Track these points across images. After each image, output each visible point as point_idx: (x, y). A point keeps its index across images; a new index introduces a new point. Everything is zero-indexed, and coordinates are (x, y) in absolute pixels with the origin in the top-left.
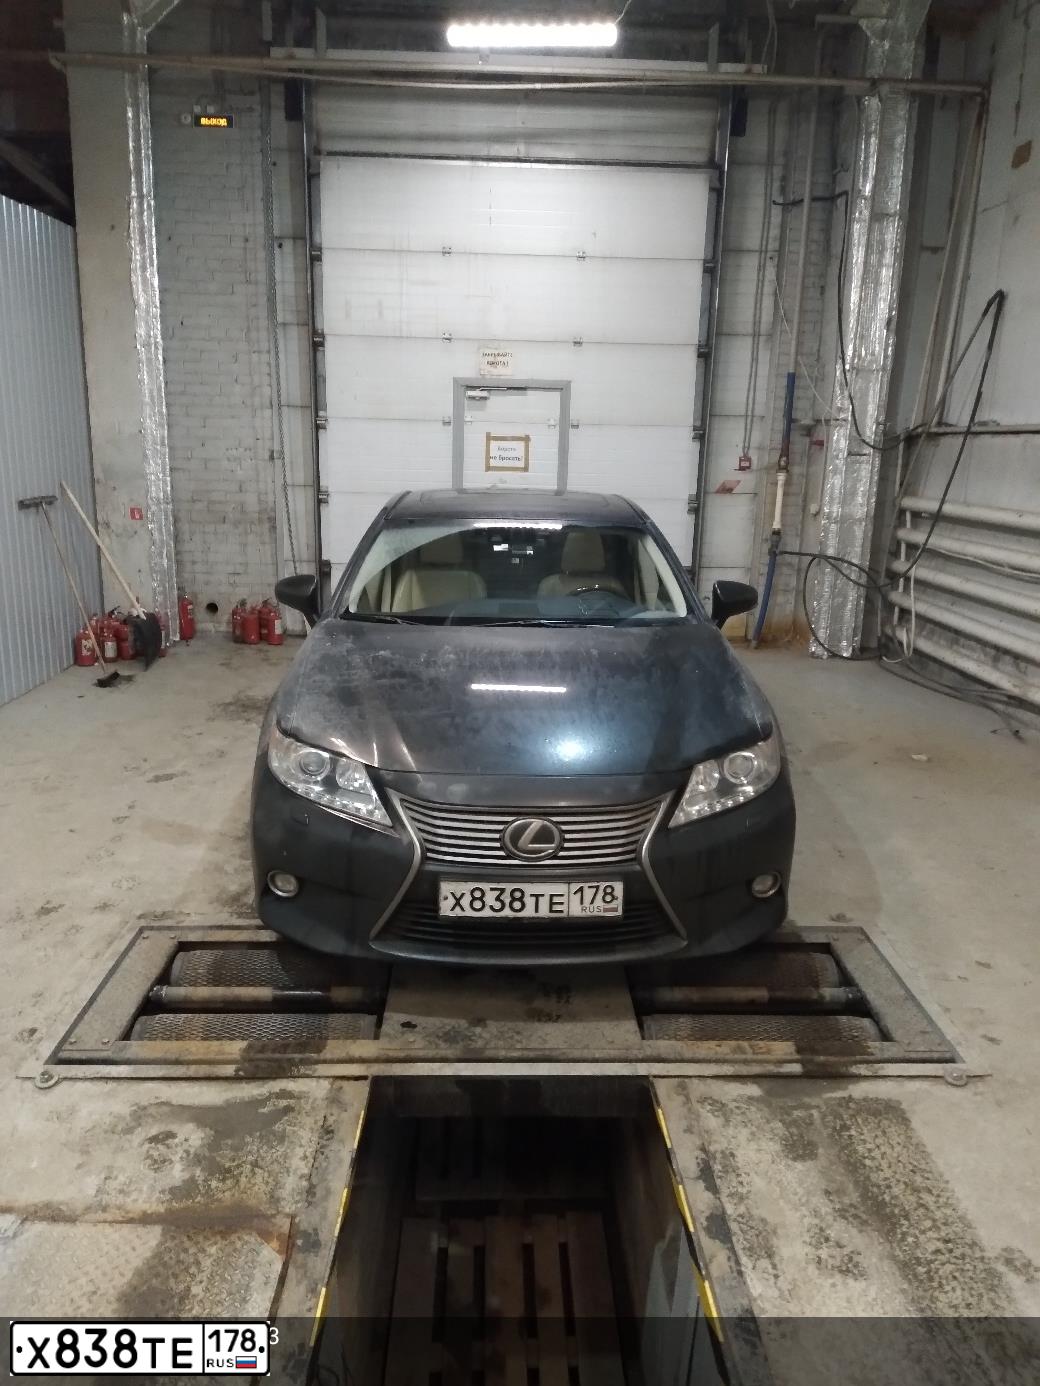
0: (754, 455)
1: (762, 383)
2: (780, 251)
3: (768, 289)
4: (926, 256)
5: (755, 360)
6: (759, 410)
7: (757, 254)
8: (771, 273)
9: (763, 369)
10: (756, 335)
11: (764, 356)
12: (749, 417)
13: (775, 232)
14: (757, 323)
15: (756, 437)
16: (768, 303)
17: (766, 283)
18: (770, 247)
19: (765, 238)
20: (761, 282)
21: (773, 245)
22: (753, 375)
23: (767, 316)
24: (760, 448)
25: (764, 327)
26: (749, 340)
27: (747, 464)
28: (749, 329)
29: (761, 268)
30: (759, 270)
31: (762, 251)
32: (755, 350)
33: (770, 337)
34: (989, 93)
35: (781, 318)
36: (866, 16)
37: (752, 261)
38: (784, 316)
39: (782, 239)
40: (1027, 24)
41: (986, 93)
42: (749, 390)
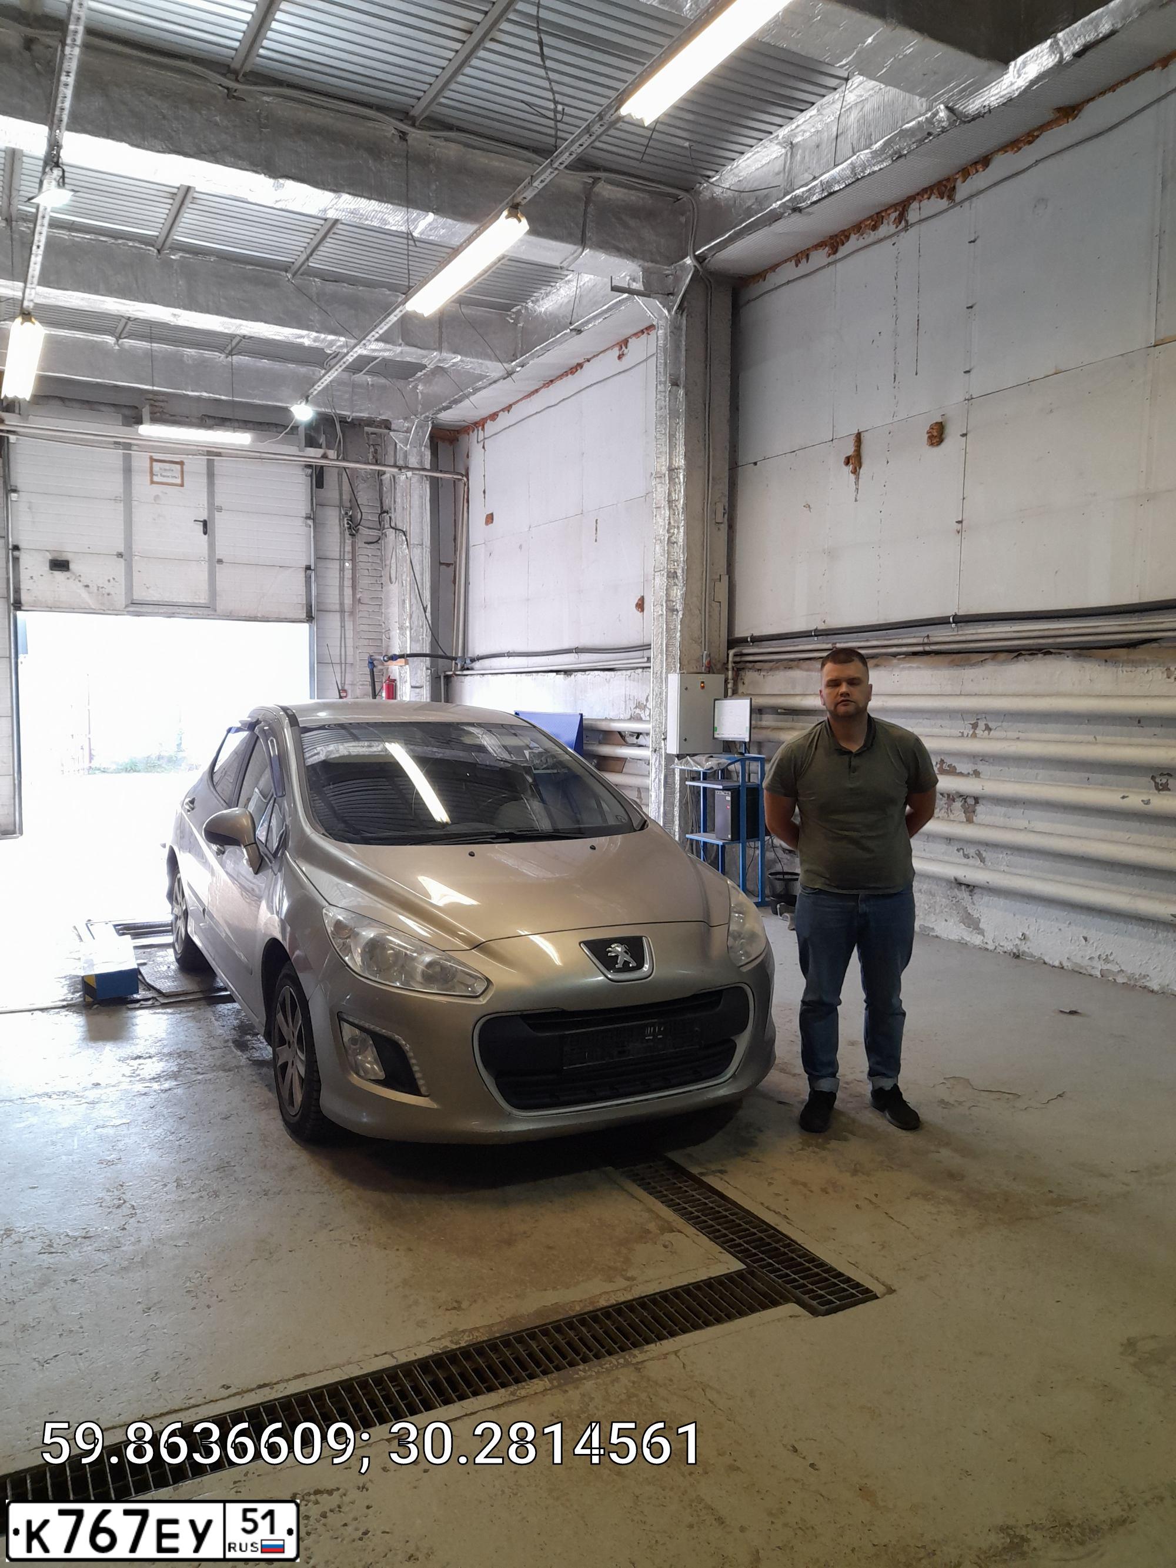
0: (346, 687)
1: (350, 643)
2: (353, 560)
3: (348, 583)
4: (443, 567)
5: (343, 627)
6: (350, 660)
7: (338, 561)
8: (348, 574)
9: (349, 634)
10: (342, 611)
11: (349, 625)
12: (343, 664)
13: (348, 548)
14: (342, 604)
15: (349, 678)
16: (348, 591)
17: (346, 579)
18: (346, 557)
19: (342, 552)
20: (342, 579)
21: (348, 556)
22: (343, 637)
23: (348, 601)
24: (352, 684)
25: (347, 608)
26: (338, 616)
27: (344, 694)
28: (337, 607)
29: (342, 569)
30: (340, 570)
31: (342, 560)
32: (342, 620)
33: (352, 613)
34: (468, 480)
35: (357, 601)
36: (394, 431)
37: (336, 565)
38: (360, 599)
39: (353, 552)
40: (484, 447)
41: (465, 479)
42: (341, 646)
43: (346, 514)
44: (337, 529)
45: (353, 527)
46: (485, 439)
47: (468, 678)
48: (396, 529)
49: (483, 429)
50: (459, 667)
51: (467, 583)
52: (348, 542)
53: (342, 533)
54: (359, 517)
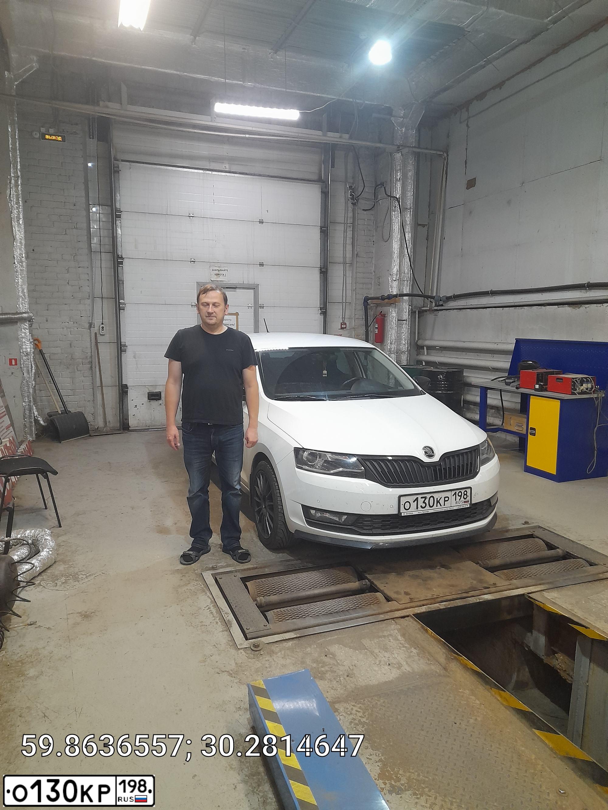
0: (346, 321)
1: (349, 287)
2: (353, 224)
3: (349, 241)
4: (420, 228)
5: (345, 275)
6: (349, 299)
7: (343, 225)
8: (349, 234)
9: (349, 280)
10: (345, 263)
11: (349, 273)
12: (345, 303)
14: (345, 257)
15: (349, 313)
16: (349, 248)
17: (348, 238)
18: (348, 222)
19: (346, 217)
20: (345, 238)
21: (350, 220)
22: (345, 283)
23: (349, 255)
25: (348, 260)
26: (341, 267)
27: (344, 326)
28: (341, 260)
29: (345, 231)
30: (344, 232)
31: (345, 223)
32: (345, 270)
33: (351, 264)
34: (448, 155)
35: (356, 255)
36: (394, 116)
37: (341, 228)
38: (357, 254)
39: (354, 218)
40: (467, 126)
41: (445, 155)
42: (343, 290)
43: (350, 187)
44: (342, 200)
45: (355, 200)
46: (469, 118)
47: (440, 312)
48: (391, 197)
49: (467, 110)
50: (434, 304)
51: (443, 238)
52: (350, 209)
53: (346, 203)
54: (360, 189)
